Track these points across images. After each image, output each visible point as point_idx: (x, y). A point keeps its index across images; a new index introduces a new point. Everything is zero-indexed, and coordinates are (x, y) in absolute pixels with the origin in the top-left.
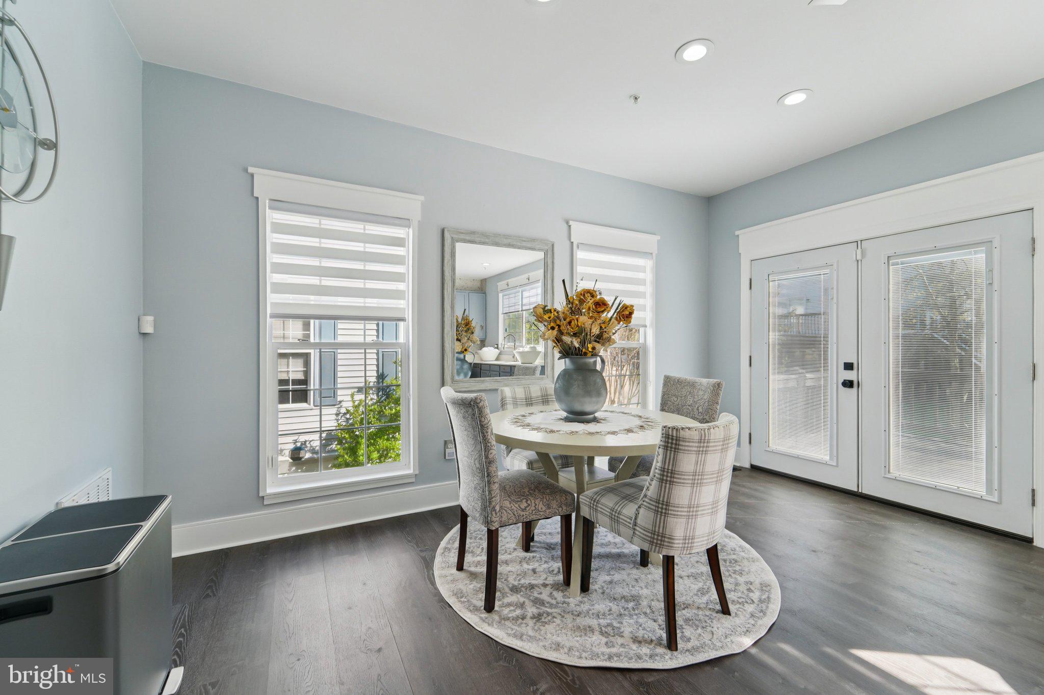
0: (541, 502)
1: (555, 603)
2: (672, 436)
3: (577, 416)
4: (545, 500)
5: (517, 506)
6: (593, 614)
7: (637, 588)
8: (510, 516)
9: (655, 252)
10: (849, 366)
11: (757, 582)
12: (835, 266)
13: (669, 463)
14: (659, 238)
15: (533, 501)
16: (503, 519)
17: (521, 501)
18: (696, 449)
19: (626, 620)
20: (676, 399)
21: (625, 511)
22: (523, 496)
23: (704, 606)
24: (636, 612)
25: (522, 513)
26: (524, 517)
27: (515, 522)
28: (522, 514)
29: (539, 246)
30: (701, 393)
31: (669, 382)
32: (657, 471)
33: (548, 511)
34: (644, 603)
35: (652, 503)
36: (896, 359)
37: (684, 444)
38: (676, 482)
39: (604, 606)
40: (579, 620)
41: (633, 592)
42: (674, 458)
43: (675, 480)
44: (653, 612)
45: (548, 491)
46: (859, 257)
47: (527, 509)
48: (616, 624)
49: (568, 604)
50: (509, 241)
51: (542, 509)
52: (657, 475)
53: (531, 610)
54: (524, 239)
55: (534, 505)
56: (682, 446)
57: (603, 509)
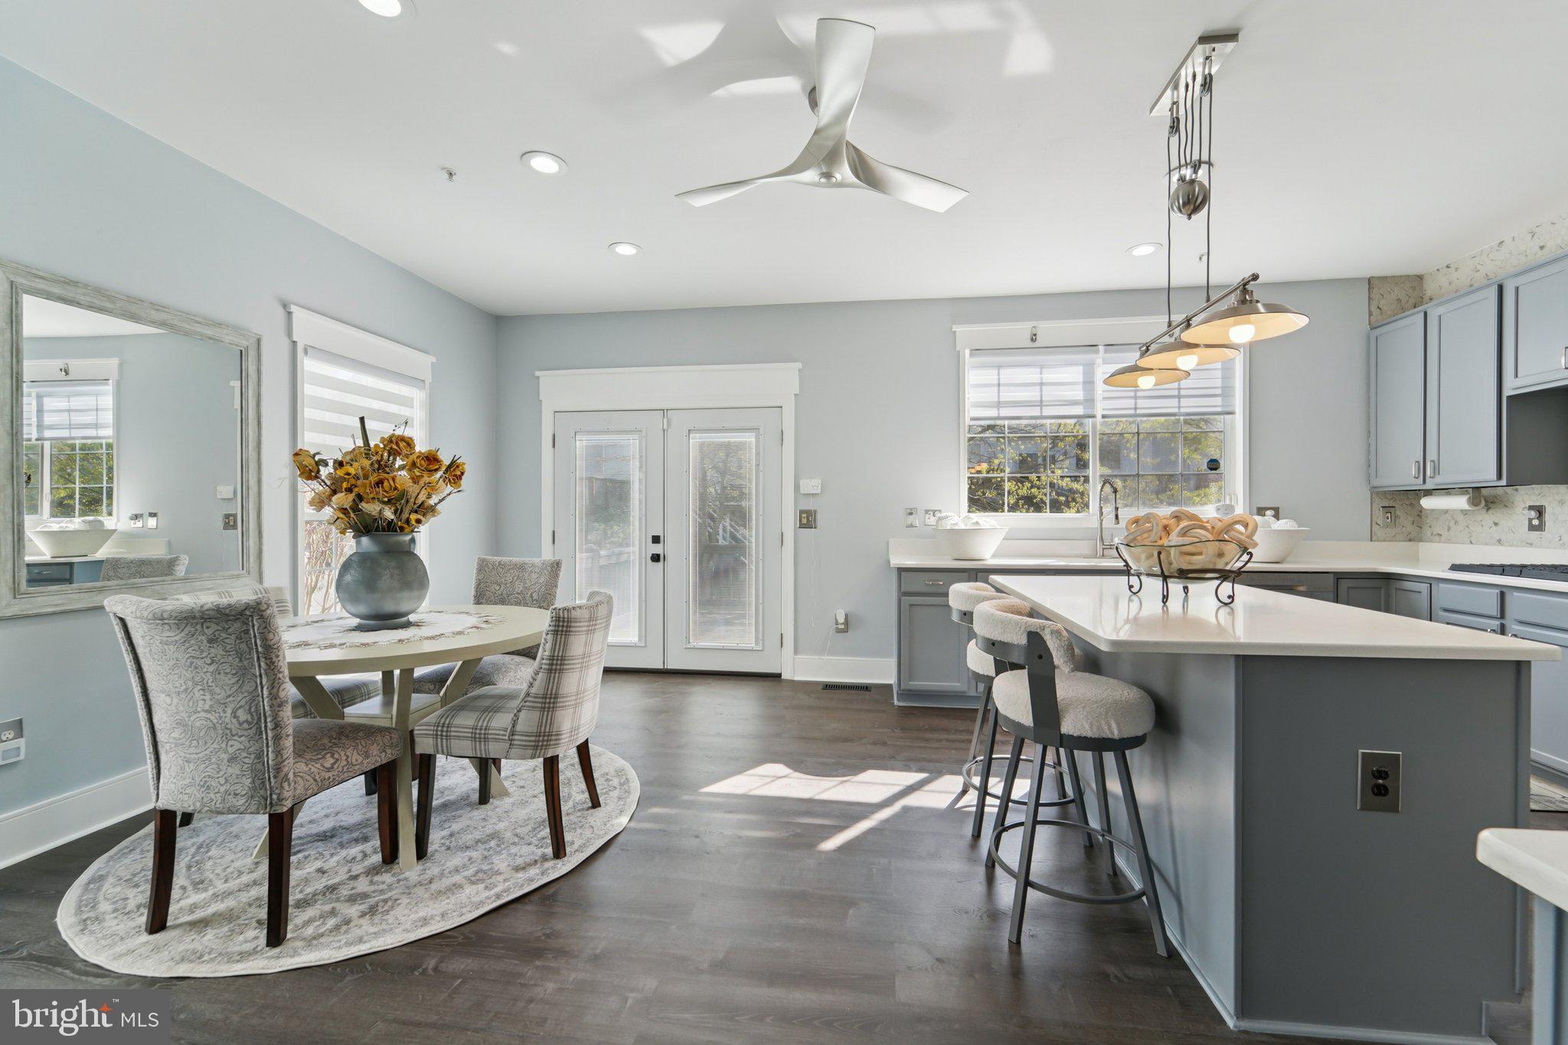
0: (355, 751)
1: (386, 887)
2: (564, 618)
3: (386, 620)
4: (360, 747)
5: (318, 766)
6: (450, 872)
7: (490, 826)
8: (308, 784)
9: (429, 380)
10: (656, 540)
11: (612, 771)
12: (644, 431)
13: (559, 649)
14: (434, 360)
15: (342, 753)
16: (298, 792)
17: (324, 757)
18: (586, 629)
19: (496, 859)
20: (497, 588)
21: (495, 724)
22: (325, 749)
23: (573, 810)
24: (503, 846)
25: (327, 775)
26: (331, 780)
27: (315, 791)
28: (327, 777)
29: (230, 338)
30: (534, 576)
31: (487, 565)
32: (544, 661)
33: (365, 762)
34: (508, 835)
35: (537, 700)
36: (695, 531)
37: (576, 624)
38: (566, 669)
39: (459, 859)
40: (434, 887)
41: (488, 832)
42: (565, 641)
43: (565, 667)
44: (522, 838)
45: (360, 734)
46: (665, 427)
47: (336, 766)
48: (485, 867)
49: (406, 879)
50: (164, 316)
51: (357, 760)
52: (543, 666)
53: (353, 911)
54: (197, 319)
55: (344, 758)
56: (573, 627)
57: (460, 732)
